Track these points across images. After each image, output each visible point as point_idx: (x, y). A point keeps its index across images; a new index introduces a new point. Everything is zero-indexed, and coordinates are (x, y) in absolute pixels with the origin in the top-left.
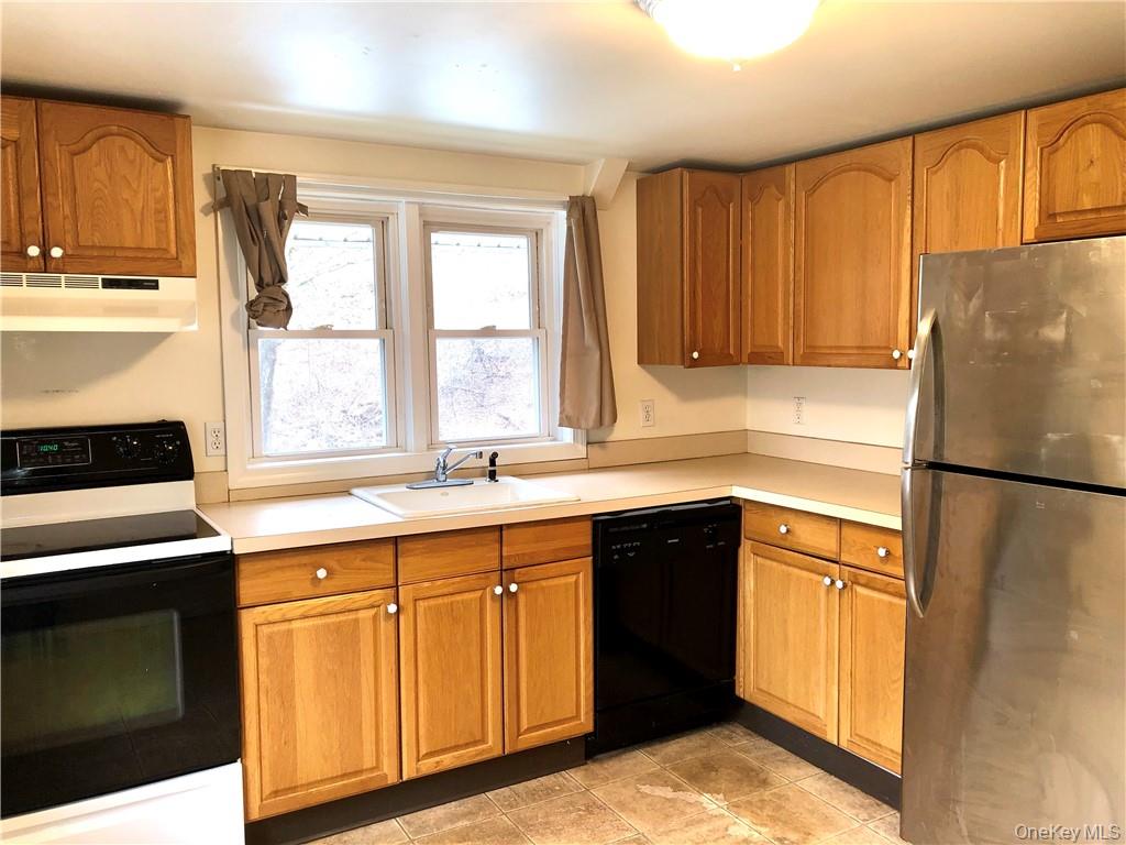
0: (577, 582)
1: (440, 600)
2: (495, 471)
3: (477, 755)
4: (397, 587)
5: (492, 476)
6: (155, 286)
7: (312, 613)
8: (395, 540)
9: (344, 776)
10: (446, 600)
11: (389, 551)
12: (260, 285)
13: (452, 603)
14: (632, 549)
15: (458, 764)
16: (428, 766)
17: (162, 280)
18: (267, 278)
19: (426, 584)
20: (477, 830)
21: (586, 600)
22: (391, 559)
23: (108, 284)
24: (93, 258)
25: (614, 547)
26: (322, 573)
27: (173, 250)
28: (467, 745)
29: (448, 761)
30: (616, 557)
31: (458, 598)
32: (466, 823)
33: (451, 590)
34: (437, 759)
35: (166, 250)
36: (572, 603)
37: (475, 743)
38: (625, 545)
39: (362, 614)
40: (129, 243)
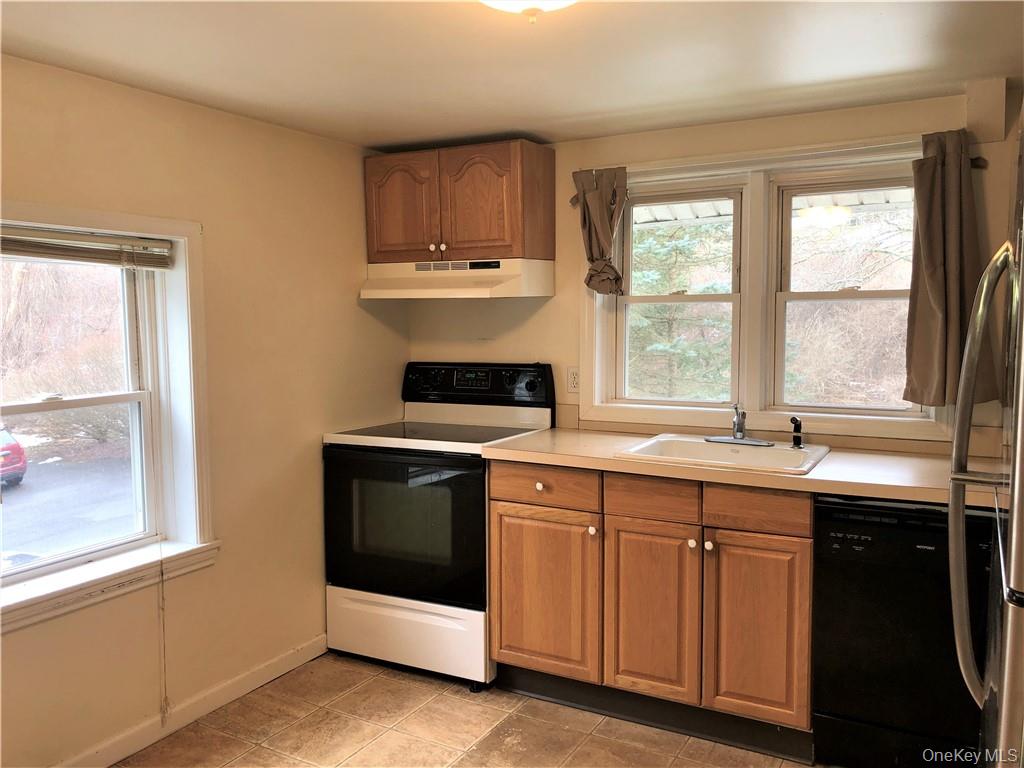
0: (791, 563)
1: (641, 537)
2: (799, 438)
3: (672, 693)
4: (603, 514)
5: (797, 442)
6: (497, 265)
7: (537, 516)
8: (602, 473)
9: (557, 658)
10: (648, 538)
11: (595, 481)
12: (591, 259)
13: (651, 542)
14: (859, 543)
15: (653, 693)
16: (624, 682)
17: (502, 261)
18: (596, 254)
19: (628, 519)
20: (638, 754)
21: (801, 585)
22: (596, 489)
23: (474, 266)
24: (463, 249)
25: (833, 534)
26: (539, 486)
27: (508, 238)
28: (662, 680)
29: (643, 686)
30: (836, 546)
31: (658, 540)
32: (641, 746)
33: (649, 530)
34: (635, 680)
35: (503, 240)
36: (784, 582)
37: (671, 682)
38: (849, 536)
39: (574, 529)
40: (483, 237)
